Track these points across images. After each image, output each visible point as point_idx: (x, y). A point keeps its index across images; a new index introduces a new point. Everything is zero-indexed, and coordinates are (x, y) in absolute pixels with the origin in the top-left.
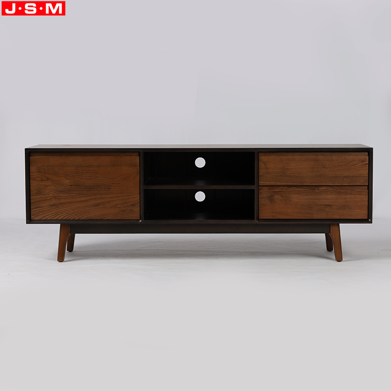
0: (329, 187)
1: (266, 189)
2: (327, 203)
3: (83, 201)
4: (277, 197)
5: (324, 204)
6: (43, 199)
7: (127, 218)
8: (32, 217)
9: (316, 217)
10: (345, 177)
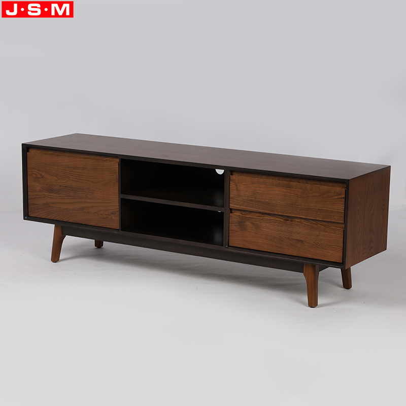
0: (303, 220)
1: (238, 213)
2: (299, 238)
3: (70, 203)
4: (248, 223)
5: (296, 238)
6: (38, 196)
7: (108, 227)
8: (29, 213)
9: (287, 252)
10: (319, 210)
